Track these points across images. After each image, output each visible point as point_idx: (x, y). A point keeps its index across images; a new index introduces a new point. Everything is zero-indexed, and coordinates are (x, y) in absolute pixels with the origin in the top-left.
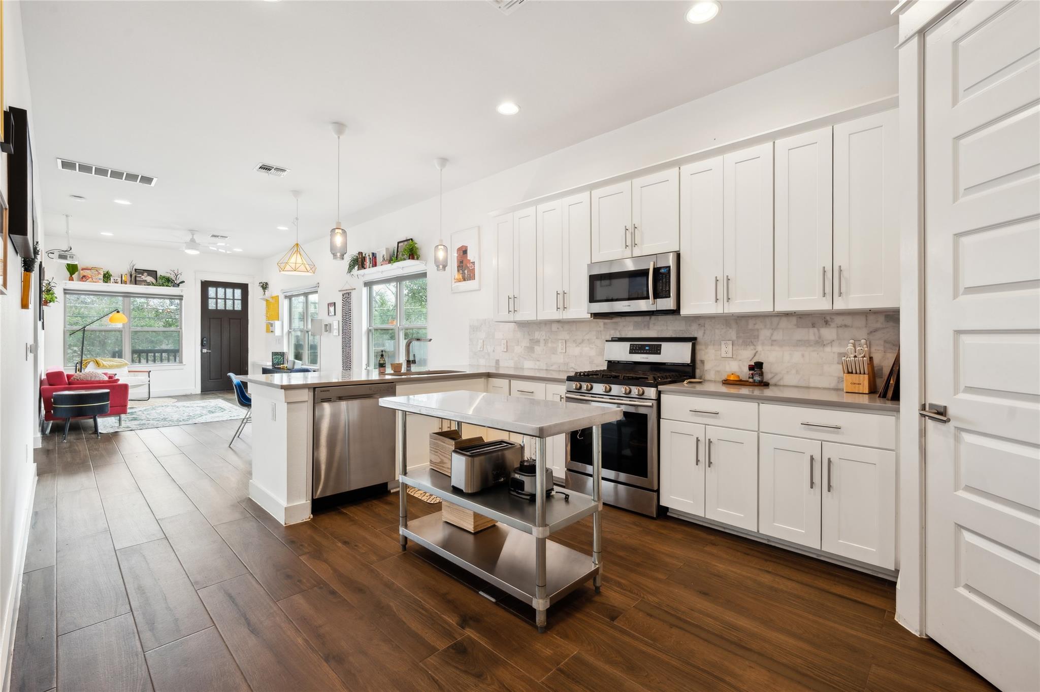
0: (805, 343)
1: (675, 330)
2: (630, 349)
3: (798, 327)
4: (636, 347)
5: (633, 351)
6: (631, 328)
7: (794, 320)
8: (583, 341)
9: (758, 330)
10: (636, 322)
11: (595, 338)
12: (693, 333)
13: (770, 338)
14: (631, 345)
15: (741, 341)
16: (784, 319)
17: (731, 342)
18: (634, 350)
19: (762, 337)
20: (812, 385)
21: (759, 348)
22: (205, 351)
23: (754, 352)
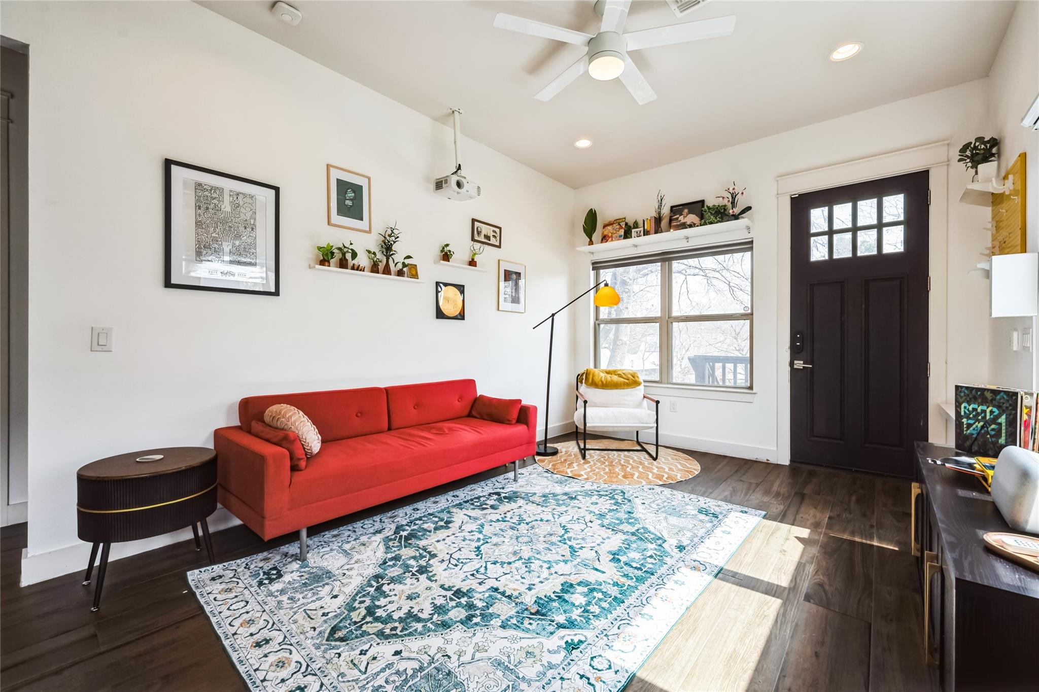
22: (799, 364)
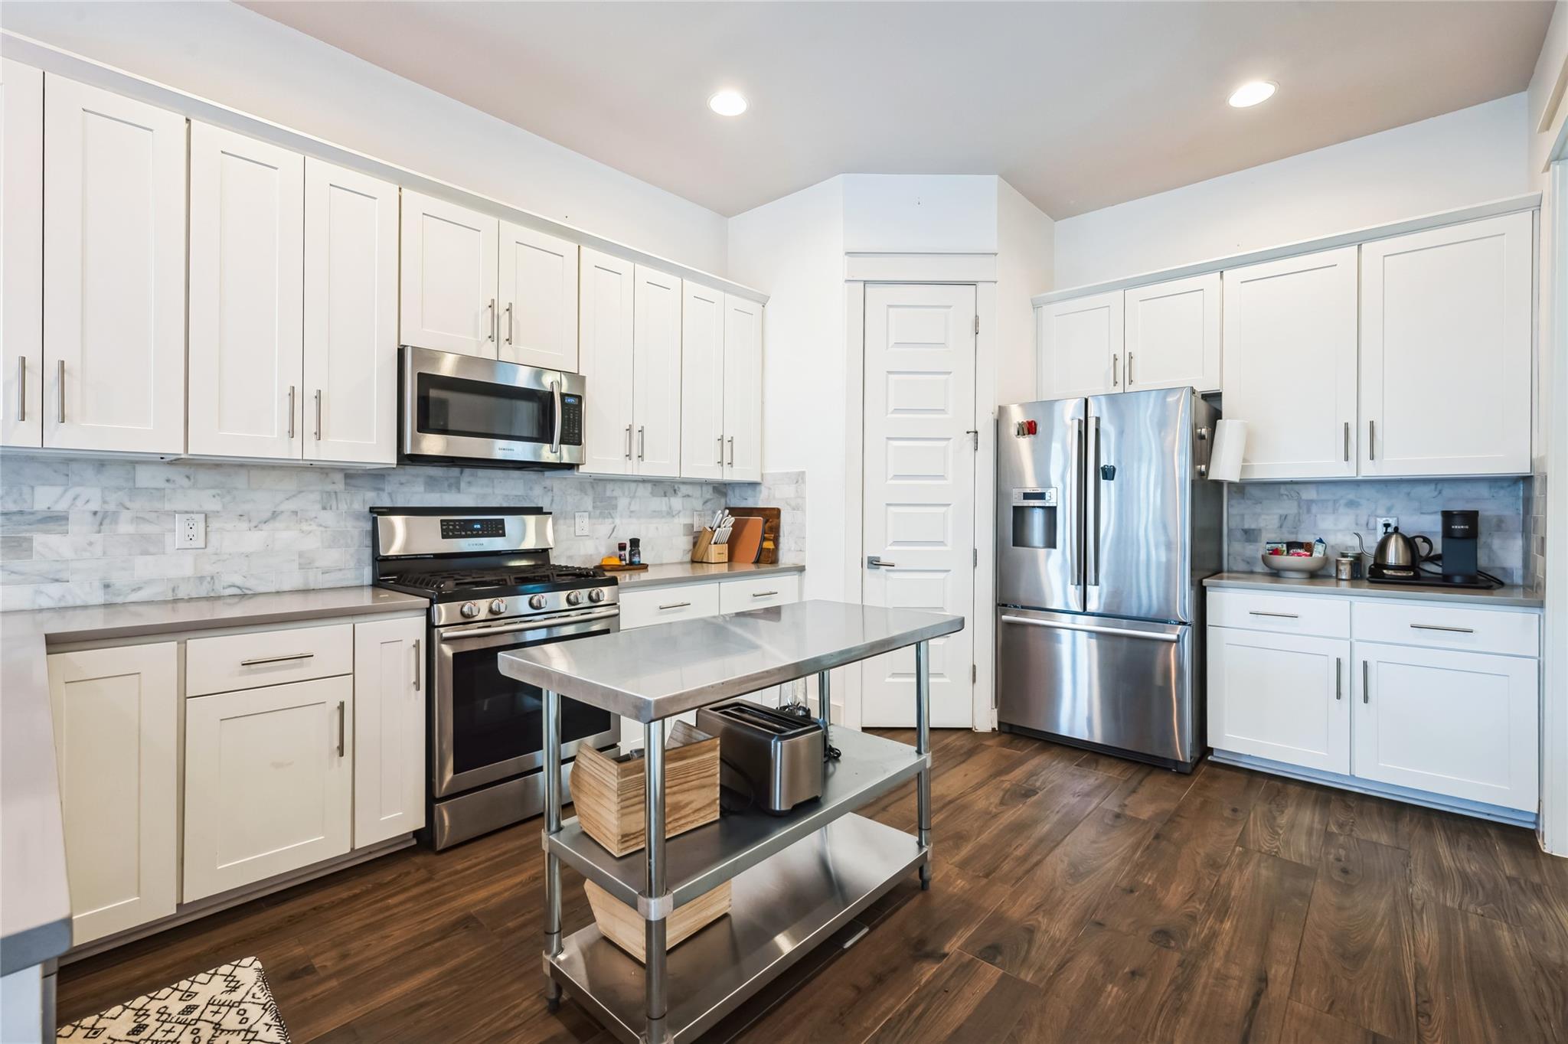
0: (656, 514)
1: (507, 496)
2: (442, 530)
3: (654, 496)
4: (454, 526)
5: (448, 532)
6: (421, 489)
7: (649, 486)
8: (275, 515)
9: (616, 498)
10: (431, 477)
11: (318, 506)
12: (535, 500)
13: (629, 508)
14: (442, 521)
15: (598, 512)
16: (641, 485)
17: (587, 514)
18: (451, 530)
19: (620, 508)
20: (665, 561)
21: (617, 521)
23: (613, 526)
